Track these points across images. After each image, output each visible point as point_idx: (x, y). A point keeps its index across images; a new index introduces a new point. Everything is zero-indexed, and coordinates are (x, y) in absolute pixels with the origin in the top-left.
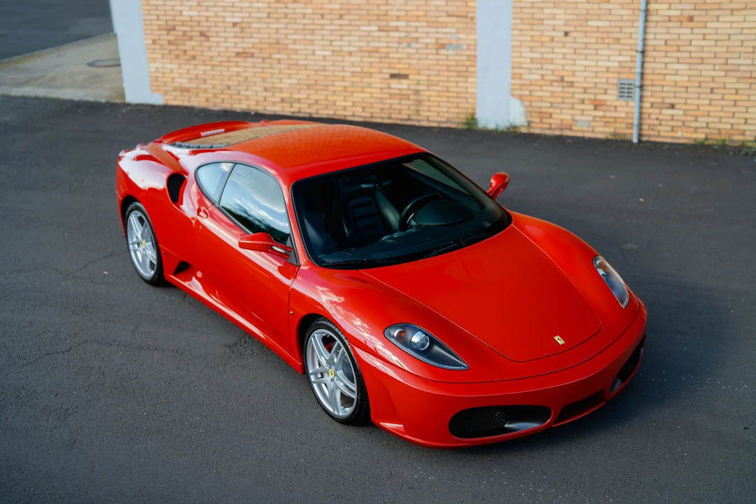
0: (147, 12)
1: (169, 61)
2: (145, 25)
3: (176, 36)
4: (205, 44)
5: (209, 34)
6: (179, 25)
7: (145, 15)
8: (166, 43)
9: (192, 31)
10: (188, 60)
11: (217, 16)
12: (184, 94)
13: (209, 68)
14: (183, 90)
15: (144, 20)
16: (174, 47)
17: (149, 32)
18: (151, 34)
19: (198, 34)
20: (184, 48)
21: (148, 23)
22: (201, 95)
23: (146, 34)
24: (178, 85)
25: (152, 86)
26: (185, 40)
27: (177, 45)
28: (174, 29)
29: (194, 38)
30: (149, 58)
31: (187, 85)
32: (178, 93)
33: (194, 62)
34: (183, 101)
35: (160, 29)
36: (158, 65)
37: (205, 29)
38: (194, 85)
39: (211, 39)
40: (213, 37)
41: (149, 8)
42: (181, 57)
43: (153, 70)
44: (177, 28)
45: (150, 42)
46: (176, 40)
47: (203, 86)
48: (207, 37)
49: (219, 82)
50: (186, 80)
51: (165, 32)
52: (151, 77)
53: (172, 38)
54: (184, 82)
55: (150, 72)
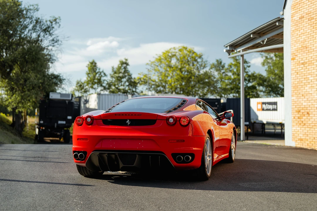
0: (293, 105)
1: (298, 126)
2: (292, 110)
3: (300, 115)
4: (309, 118)
5: (310, 113)
6: (301, 110)
7: (292, 106)
8: (297, 118)
9: (305, 112)
10: (303, 126)
11: (312, 105)
12: (301, 141)
13: (309, 129)
14: (301, 140)
15: (292, 108)
16: (299, 120)
17: (293, 113)
18: (294, 114)
19: (306, 113)
20: (302, 120)
21: (293, 109)
22: (306, 142)
23: (292, 114)
24: (300, 137)
25: (292, 138)
26: (302, 116)
27: (300, 119)
28: (300, 112)
29: (305, 115)
30: (293, 125)
31: (302, 138)
32: (299, 141)
33: (304, 126)
34: (301, 145)
35: (296, 112)
36: (295, 128)
37: (308, 111)
38: (304, 138)
39: (310, 115)
40: (311, 114)
41: (293, 102)
42: (301, 124)
43: (293, 130)
44: (301, 111)
45: (293, 118)
46: (300, 116)
47: (307, 138)
48: (309, 114)
49: (312, 136)
50: (302, 135)
51: (297, 113)
52: (292, 134)
53: (299, 115)
54: (301, 136)
55: (292, 131)
